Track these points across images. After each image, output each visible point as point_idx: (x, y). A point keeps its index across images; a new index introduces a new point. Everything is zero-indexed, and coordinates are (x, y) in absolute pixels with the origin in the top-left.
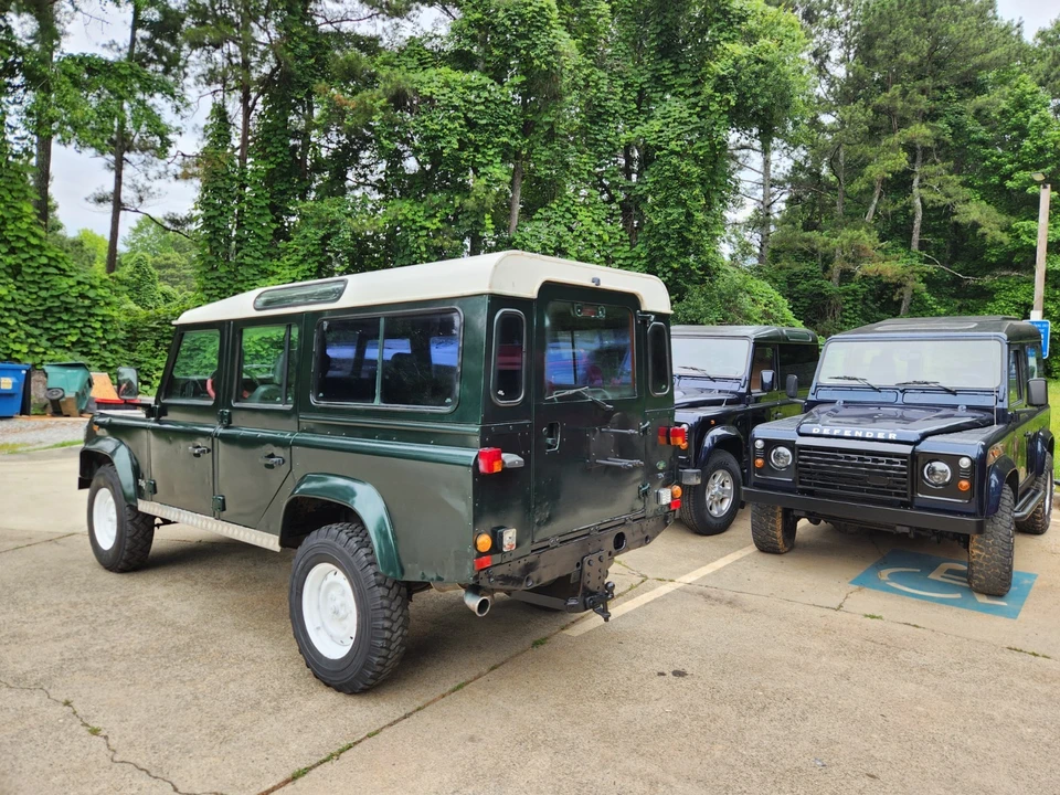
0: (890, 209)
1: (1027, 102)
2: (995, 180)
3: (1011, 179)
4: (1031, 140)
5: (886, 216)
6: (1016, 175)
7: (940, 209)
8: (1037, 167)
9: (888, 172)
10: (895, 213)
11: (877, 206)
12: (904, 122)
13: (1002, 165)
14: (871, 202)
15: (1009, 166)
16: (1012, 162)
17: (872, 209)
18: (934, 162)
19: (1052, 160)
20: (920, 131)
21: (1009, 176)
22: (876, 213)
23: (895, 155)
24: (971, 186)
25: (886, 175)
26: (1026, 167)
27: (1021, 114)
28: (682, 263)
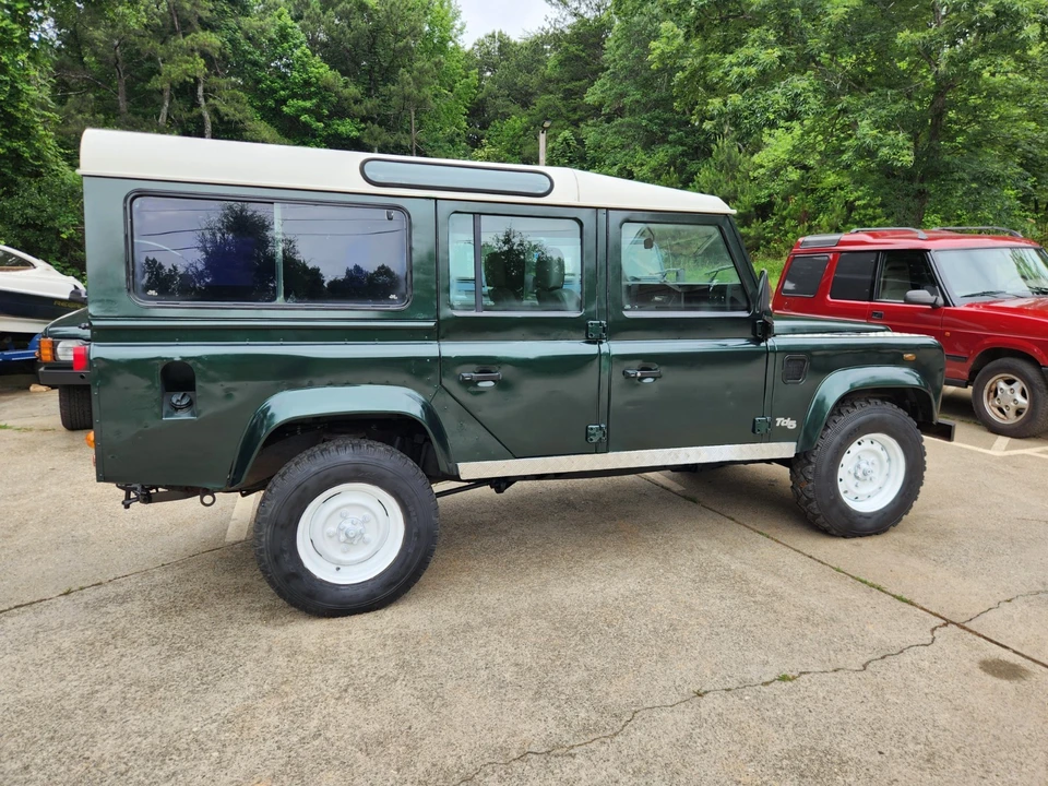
0: (185, 115)
1: (288, 34)
2: (271, 103)
3: (286, 104)
4: (298, 72)
5: (180, 122)
6: (290, 102)
7: (230, 122)
8: (304, 98)
9: (189, 76)
10: (188, 120)
11: (169, 109)
12: (186, 27)
13: (275, 91)
14: (162, 104)
15: (282, 93)
16: (283, 89)
17: (164, 111)
18: (217, 74)
19: (315, 94)
20: (213, 40)
21: (283, 101)
22: (168, 116)
23: (191, 59)
24: (253, 106)
25: (188, 79)
26: (294, 96)
27: (285, 45)
28: (8, 148)
